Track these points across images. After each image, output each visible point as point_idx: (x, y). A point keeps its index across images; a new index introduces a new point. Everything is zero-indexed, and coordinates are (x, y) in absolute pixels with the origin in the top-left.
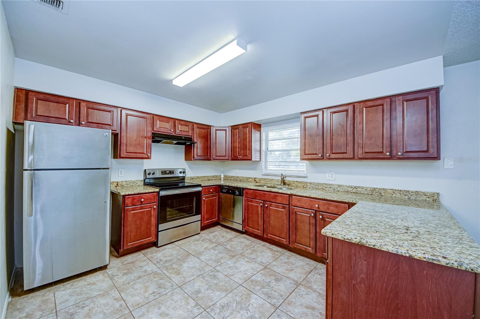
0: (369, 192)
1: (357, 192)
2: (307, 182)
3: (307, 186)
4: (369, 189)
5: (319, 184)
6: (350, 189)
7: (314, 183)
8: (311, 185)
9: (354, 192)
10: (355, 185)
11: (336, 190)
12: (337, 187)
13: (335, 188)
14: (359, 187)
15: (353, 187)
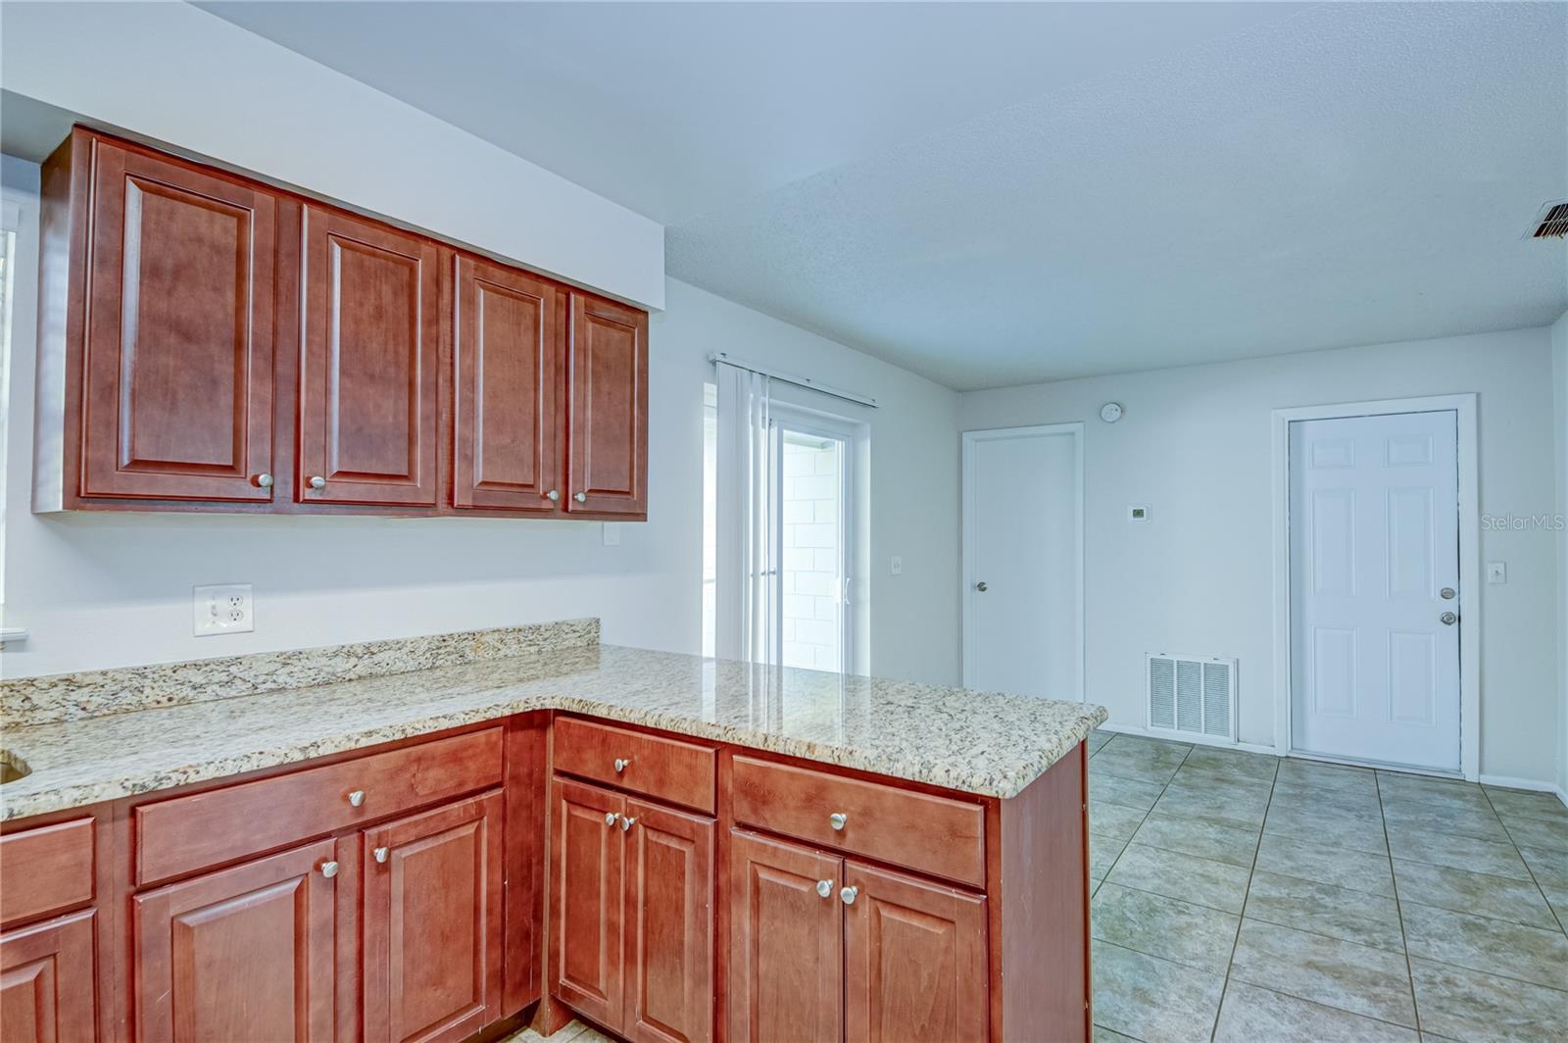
0: (422, 659)
1: (377, 670)
2: (31, 682)
3: (34, 708)
4: (424, 646)
5: (141, 673)
6: (341, 665)
7: (104, 674)
8: (74, 696)
9: (360, 677)
10: (366, 639)
11: (270, 685)
12: (272, 667)
13: (261, 679)
14: (386, 644)
15: (360, 651)
